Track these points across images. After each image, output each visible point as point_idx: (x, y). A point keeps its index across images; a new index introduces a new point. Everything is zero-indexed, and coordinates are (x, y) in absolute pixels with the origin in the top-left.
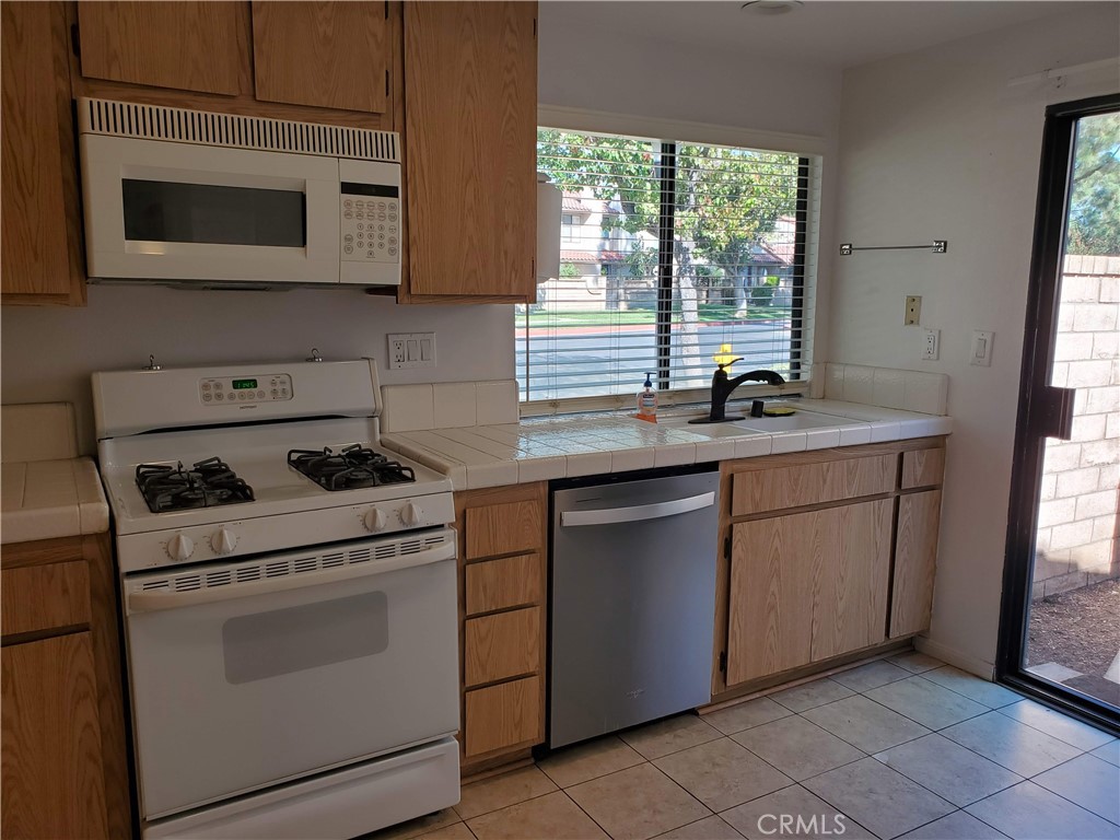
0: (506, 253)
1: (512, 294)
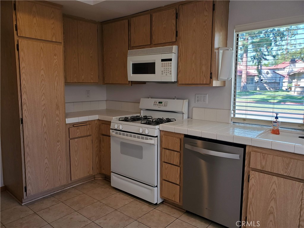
0: (202, 72)
1: (204, 83)
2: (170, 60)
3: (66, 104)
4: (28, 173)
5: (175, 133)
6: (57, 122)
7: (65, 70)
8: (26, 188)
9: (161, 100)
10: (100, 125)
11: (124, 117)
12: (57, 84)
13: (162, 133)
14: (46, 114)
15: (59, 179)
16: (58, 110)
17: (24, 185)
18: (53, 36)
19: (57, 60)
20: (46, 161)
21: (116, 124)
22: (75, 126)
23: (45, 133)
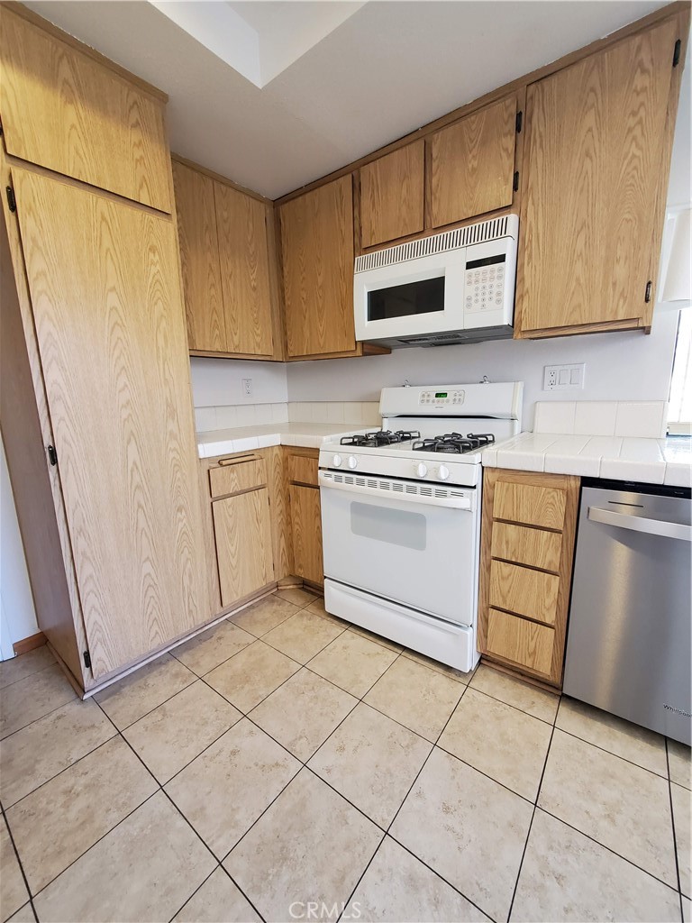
0: (611, 285)
1: (619, 319)
2: (501, 259)
3: (197, 411)
4: (90, 613)
5: (544, 474)
6: (172, 455)
7: (187, 315)
8: (87, 655)
9: (441, 389)
10: (287, 459)
11: (352, 434)
12: (166, 341)
13: (489, 476)
14: (135, 432)
15: (190, 611)
16: (173, 419)
17: (82, 649)
18: (141, 187)
19: (158, 267)
20: (147, 568)
21: (334, 453)
22: (224, 463)
23: (138, 487)
